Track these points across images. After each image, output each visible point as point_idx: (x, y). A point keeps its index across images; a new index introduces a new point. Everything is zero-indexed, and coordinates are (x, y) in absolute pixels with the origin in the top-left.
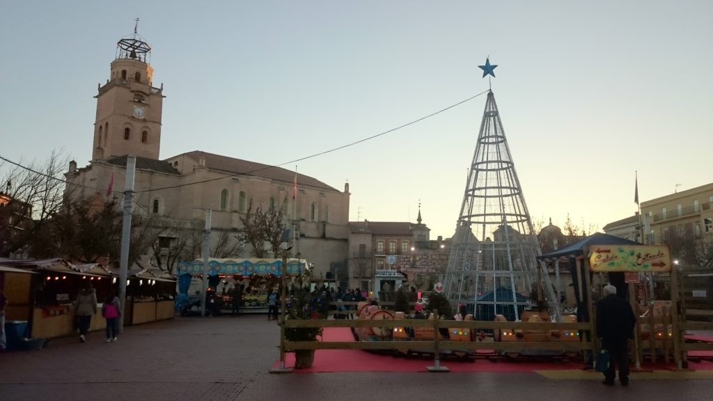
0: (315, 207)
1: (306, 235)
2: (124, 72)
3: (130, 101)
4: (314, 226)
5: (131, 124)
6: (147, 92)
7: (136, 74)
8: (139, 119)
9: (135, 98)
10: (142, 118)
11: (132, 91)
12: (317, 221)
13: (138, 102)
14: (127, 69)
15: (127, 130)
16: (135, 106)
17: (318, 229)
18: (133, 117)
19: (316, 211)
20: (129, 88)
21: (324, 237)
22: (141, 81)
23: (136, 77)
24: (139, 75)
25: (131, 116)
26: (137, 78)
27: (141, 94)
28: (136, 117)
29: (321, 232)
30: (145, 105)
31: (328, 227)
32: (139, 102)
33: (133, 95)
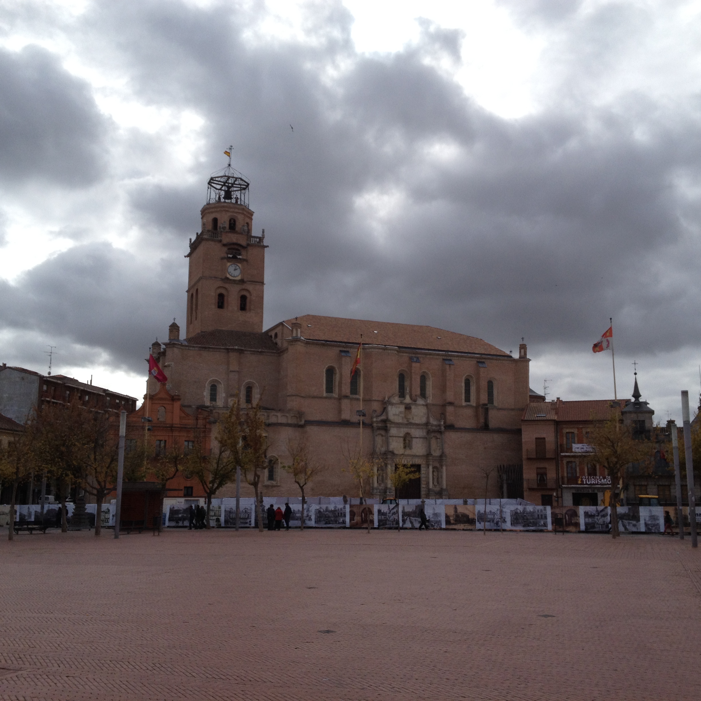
0: (471, 384)
1: (456, 426)
2: (215, 221)
3: (223, 259)
4: (469, 412)
5: (226, 289)
6: (243, 243)
7: (230, 221)
8: (234, 281)
9: (228, 254)
10: (239, 278)
11: (224, 245)
12: (474, 405)
13: (233, 258)
14: (218, 216)
15: (221, 297)
16: (229, 264)
17: (477, 416)
18: (227, 279)
19: (473, 389)
20: (220, 241)
21: (485, 428)
22: (237, 229)
23: (230, 224)
24: (235, 221)
25: (223, 277)
26: (232, 225)
27: (236, 247)
28: (231, 278)
29: (482, 420)
30: (241, 261)
31: (492, 413)
32: (235, 257)
33: (225, 249)
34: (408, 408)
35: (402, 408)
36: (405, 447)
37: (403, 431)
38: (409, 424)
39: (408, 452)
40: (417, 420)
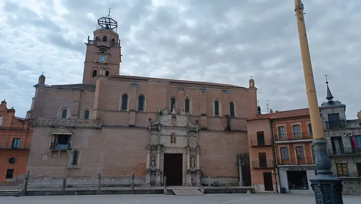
0: (219, 104)
1: (209, 129)
2: (97, 38)
3: (97, 53)
4: (218, 120)
5: (98, 68)
6: (108, 46)
7: (104, 37)
8: (102, 63)
9: (99, 51)
10: (105, 62)
11: (98, 47)
12: (221, 116)
13: (102, 53)
14: (98, 35)
15: (95, 72)
16: (99, 56)
17: (221, 123)
18: (98, 63)
19: (220, 107)
20: (96, 45)
21: (228, 130)
22: (107, 40)
24: (106, 37)
25: (96, 62)
27: (104, 48)
28: (100, 62)
29: (226, 126)
30: (106, 54)
31: (233, 121)
34: (174, 117)
35: (170, 117)
36: (172, 142)
37: (170, 132)
38: (174, 127)
39: (173, 145)
40: (180, 125)
